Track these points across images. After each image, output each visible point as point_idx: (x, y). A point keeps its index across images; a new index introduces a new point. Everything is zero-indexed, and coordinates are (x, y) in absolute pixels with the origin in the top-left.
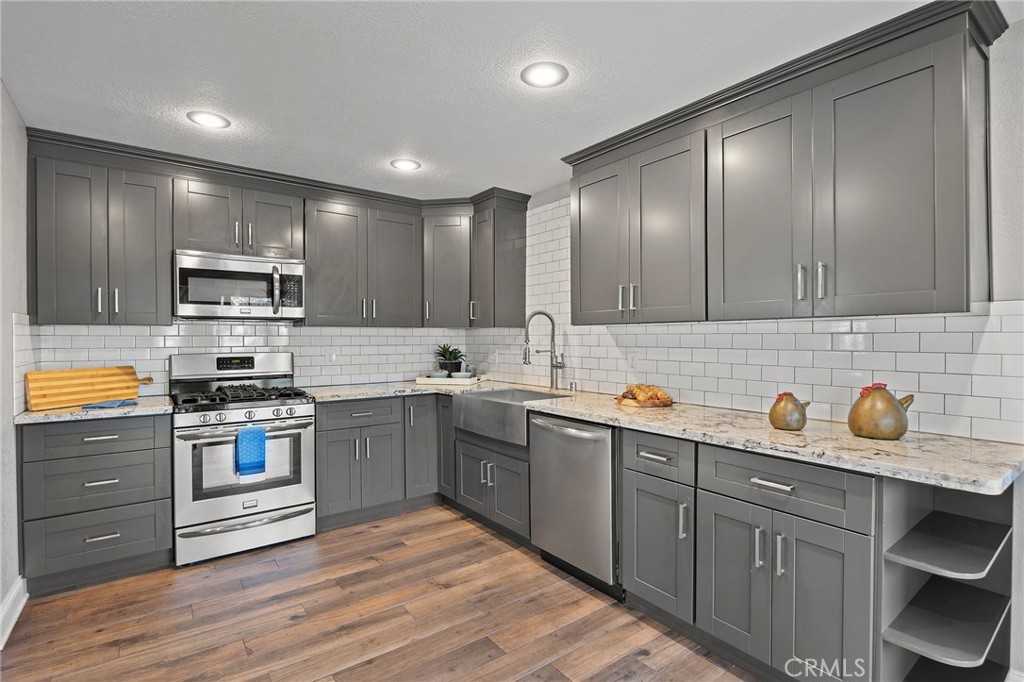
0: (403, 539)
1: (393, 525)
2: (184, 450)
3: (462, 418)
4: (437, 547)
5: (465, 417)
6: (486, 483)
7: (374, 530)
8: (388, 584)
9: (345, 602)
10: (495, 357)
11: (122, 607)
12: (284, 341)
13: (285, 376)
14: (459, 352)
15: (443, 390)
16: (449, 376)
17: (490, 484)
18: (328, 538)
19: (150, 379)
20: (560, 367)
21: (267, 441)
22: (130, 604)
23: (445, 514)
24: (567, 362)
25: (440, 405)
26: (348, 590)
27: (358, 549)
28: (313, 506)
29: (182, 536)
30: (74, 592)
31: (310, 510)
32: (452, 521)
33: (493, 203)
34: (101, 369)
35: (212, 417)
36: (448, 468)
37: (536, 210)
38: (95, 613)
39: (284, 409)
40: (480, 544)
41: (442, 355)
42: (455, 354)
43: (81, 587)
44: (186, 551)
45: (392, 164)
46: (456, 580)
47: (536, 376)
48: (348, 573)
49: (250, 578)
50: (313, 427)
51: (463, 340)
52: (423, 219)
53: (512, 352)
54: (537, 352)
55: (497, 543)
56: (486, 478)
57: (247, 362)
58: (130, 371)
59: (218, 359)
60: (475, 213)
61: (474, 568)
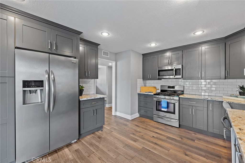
0: (196, 140)
1: (200, 136)
7: (193, 134)
9: (163, 140)
16: (237, 97)
19: (158, 89)
22: (144, 122)
26: (167, 139)
35: (159, 96)
38: (140, 121)
39: (171, 97)
41: (240, 89)
46: (191, 156)
48: (172, 137)
57: (173, 87)
58: (155, 88)
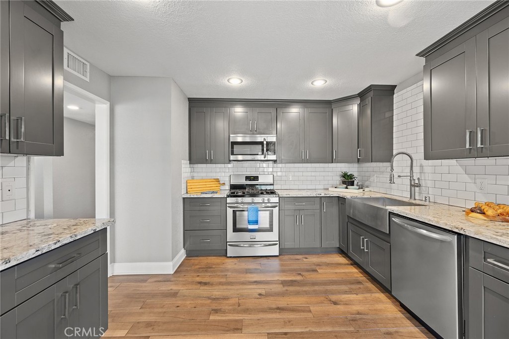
0: (317, 268)
1: (314, 259)
2: (230, 212)
3: (351, 211)
4: (334, 278)
5: (353, 212)
6: (364, 249)
7: (305, 260)
8: (305, 291)
9: (283, 294)
10: (374, 179)
11: (208, 268)
12: (271, 170)
13: (271, 185)
14: (353, 175)
15: (341, 195)
16: (347, 188)
17: (366, 250)
18: (284, 258)
19: (224, 184)
20: (417, 186)
21: (259, 212)
22: (210, 268)
23: (342, 260)
24: (423, 183)
25: (340, 202)
26: (286, 288)
27: (295, 268)
28: (278, 242)
29: (229, 245)
30: (197, 258)
31: (276, 244)
32: (345, 264)
33: (371, 94)
34: (201, 180)
35: (240, 199)
36: (344, 235)
37: (400, 93)
38: (199, 268)
39: (266, 199)
40: (359, 283)
41: (344, 177)
42: (351, 177)
43: (200, 256)
44: (231, 251)
45: (312, 84)
46: (341, 301)
47: (401, 191)
48: (288, 279)
49: (249, 269)
50: (277, 208)
51: (356, 169)
52: (332, 109)
53: (384, 176)
54: (399, 176)
55: (370, 285)
56: (363, 246)
57: (256, 178)
58: (218, 180)
59: (246, 177)
60: (361, 102)
61: (352, 297)
